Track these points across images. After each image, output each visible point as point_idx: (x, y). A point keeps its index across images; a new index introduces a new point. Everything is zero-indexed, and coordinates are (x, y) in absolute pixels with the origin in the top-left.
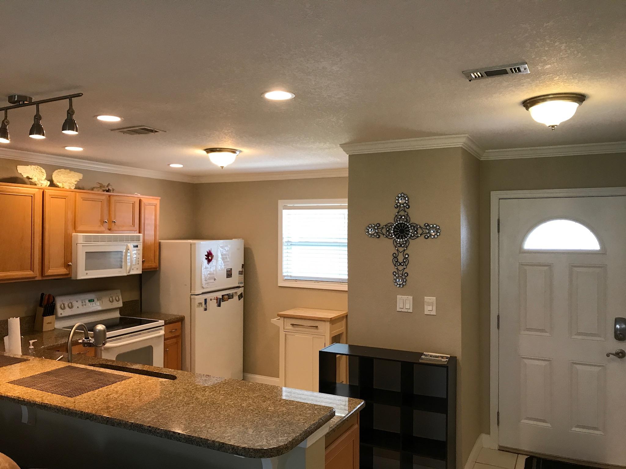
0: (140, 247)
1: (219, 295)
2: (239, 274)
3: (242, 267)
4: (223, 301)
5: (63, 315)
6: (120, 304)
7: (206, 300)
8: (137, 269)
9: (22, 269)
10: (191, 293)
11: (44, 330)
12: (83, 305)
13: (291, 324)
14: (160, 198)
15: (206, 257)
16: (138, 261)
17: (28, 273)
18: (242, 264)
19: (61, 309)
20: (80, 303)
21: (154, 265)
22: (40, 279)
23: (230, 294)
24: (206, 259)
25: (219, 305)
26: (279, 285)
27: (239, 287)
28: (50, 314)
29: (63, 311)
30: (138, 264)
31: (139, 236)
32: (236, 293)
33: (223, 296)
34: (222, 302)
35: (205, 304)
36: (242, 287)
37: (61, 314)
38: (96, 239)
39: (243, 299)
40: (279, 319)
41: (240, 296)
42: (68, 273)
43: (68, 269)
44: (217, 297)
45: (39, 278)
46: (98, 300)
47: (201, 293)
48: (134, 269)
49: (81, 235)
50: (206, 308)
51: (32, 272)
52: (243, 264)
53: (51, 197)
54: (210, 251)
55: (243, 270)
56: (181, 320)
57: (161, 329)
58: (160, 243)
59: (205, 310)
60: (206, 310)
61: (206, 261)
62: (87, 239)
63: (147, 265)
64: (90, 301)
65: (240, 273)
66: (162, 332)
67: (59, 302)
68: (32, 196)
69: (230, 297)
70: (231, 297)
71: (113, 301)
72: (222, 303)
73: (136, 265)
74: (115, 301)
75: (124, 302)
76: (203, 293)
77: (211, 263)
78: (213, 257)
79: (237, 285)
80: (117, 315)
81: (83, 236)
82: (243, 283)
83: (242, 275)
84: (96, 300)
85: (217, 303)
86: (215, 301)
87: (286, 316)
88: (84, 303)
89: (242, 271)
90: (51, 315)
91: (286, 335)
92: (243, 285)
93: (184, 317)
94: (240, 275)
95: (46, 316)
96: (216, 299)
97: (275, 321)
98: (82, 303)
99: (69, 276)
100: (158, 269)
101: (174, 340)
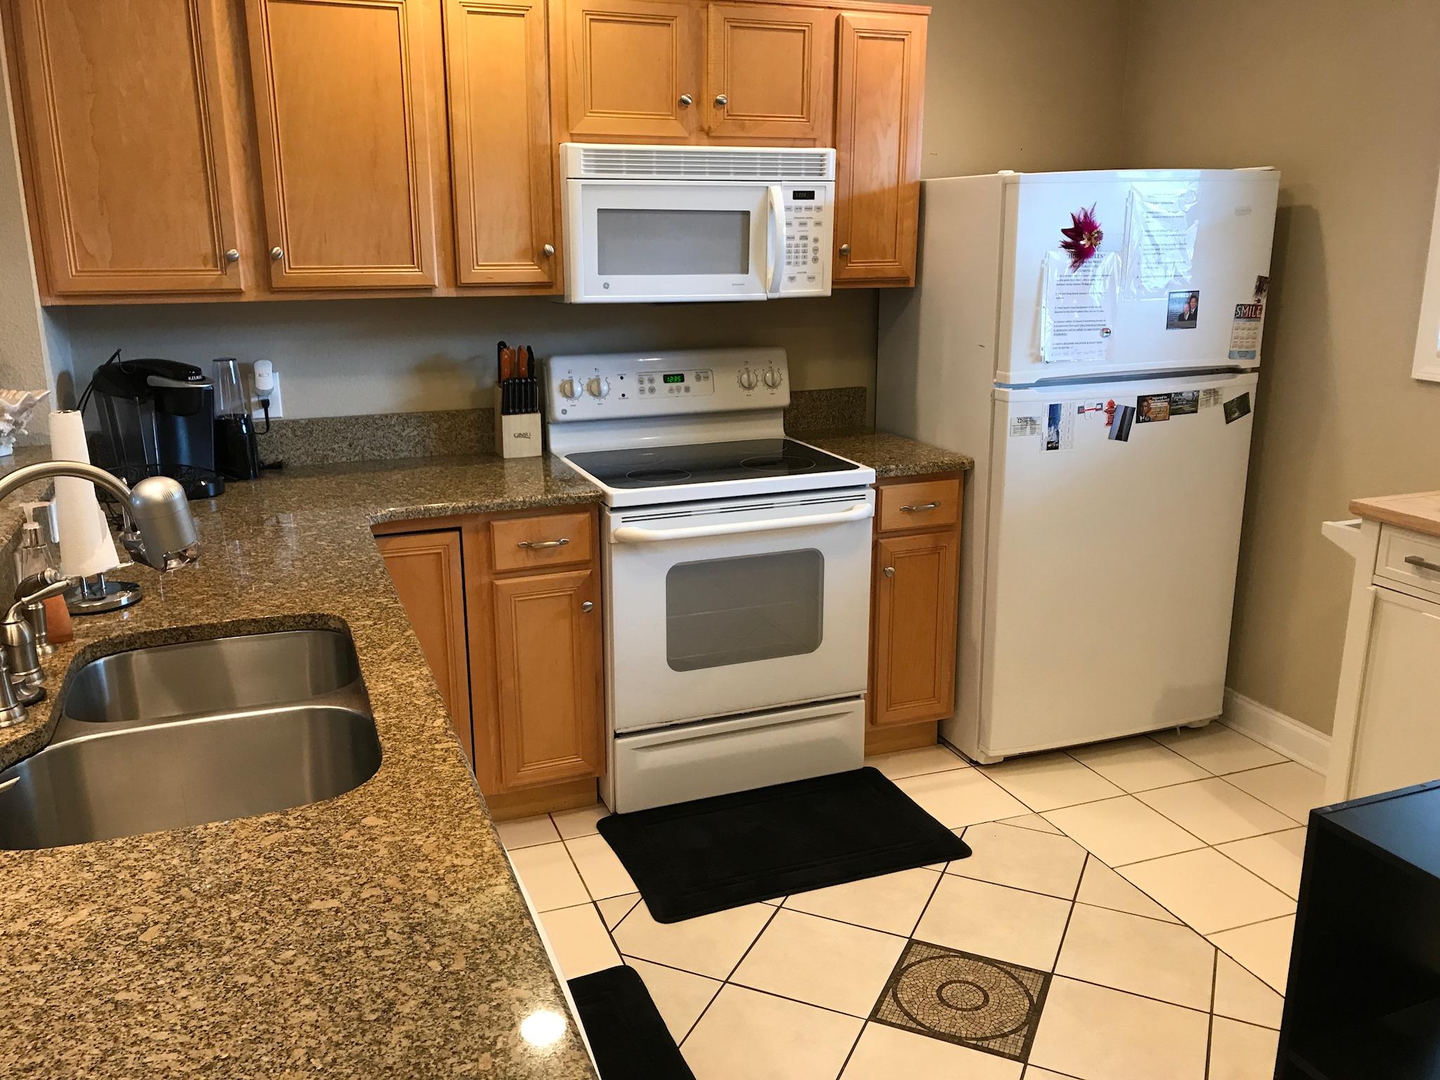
0: (826, 195)
1: (1126, 395)
2: (1237, 317)
3: (1259, 290)
4: (1144, 421)
5: (570, 416)
6: (782, 397)
7: (1054, 411)
8: (811, 278)
9: (382, 256)
10: (995, 376)
11: (506, 455)
12: (642, 391)
13: (1408, 560)
14: (928, 10)
15: (1069, 240)
16: (816, 250)
17: (406, 274)
18: (1261, 279)
19: (565, 395)
20: (631, 385)
21: (889, 267)
22: (452, 293)
23: (1181, 394)
24: (1066, 246)
25: (1122, 435)
26: (1417, 374)
27: (1234, 370)
28: (526, 407)
29: (570, 402)
30: (815, 260)
31: (822, 155)
32: (1213, 392)
33: (1142, 400)
34: (1138, 421)
35: (1050, 425)
36: (1253, 370)
37: (564, 412)
38: (639, 165)
39: (1250, 416)
40: (1358, 526)
41: (1235, 409)
42: (544, 278)
43: (546, 267)
44: (1111, 404)
45: (442, 291)
46: (698, 378)
47: (1034, 382)
48: (798, 277)
49: (578, 148)
50: (1054, 439)
51: (415, 272)
52: (1266, 273)
53: (469, 12)
54: (1086, 216)
55: (1264, 302)
56: (961, 473)
57: (862, 497)
58: (922, 187)
59: (1048, 449)
60: (1057, 448)
61: (1065, 258)
62: (603, 164)
63: (857, 268)
64: (667, 379)
65: (1245, 313)
66: (864, 508)
67: (560, 370)
68: (397, 9)
69: (1178, 406)
70: (1187, 408)
71: (750, 387)
72: (1136, 429)
73: (804, 263)
74: (760, 384)
75: (795, 392)
76: (1042, 383)
77: (1090, 263)
78: (1100, 237)
79: (1225, 362)
80: (774, 430)
81: (585, 150)
82: (1258, 358)
83: (1253, 324)
84: (690, 379)
85: (1110, 423)
86: (1104, 417)
87: (1393, 519)
88: (647, 385)
89: (1256, 307)
90: (527, 412)
91: (1376, 601)
92: (1257, 365)
93: (972, 463)
94: (1241, 322)
95: (509, 413)
96: (1105, 408)
97: (1338, 530)
98: (641, 382)
99: (553, 292)
100: (912, 284)
101: (925, 541)
